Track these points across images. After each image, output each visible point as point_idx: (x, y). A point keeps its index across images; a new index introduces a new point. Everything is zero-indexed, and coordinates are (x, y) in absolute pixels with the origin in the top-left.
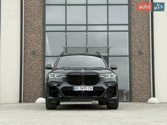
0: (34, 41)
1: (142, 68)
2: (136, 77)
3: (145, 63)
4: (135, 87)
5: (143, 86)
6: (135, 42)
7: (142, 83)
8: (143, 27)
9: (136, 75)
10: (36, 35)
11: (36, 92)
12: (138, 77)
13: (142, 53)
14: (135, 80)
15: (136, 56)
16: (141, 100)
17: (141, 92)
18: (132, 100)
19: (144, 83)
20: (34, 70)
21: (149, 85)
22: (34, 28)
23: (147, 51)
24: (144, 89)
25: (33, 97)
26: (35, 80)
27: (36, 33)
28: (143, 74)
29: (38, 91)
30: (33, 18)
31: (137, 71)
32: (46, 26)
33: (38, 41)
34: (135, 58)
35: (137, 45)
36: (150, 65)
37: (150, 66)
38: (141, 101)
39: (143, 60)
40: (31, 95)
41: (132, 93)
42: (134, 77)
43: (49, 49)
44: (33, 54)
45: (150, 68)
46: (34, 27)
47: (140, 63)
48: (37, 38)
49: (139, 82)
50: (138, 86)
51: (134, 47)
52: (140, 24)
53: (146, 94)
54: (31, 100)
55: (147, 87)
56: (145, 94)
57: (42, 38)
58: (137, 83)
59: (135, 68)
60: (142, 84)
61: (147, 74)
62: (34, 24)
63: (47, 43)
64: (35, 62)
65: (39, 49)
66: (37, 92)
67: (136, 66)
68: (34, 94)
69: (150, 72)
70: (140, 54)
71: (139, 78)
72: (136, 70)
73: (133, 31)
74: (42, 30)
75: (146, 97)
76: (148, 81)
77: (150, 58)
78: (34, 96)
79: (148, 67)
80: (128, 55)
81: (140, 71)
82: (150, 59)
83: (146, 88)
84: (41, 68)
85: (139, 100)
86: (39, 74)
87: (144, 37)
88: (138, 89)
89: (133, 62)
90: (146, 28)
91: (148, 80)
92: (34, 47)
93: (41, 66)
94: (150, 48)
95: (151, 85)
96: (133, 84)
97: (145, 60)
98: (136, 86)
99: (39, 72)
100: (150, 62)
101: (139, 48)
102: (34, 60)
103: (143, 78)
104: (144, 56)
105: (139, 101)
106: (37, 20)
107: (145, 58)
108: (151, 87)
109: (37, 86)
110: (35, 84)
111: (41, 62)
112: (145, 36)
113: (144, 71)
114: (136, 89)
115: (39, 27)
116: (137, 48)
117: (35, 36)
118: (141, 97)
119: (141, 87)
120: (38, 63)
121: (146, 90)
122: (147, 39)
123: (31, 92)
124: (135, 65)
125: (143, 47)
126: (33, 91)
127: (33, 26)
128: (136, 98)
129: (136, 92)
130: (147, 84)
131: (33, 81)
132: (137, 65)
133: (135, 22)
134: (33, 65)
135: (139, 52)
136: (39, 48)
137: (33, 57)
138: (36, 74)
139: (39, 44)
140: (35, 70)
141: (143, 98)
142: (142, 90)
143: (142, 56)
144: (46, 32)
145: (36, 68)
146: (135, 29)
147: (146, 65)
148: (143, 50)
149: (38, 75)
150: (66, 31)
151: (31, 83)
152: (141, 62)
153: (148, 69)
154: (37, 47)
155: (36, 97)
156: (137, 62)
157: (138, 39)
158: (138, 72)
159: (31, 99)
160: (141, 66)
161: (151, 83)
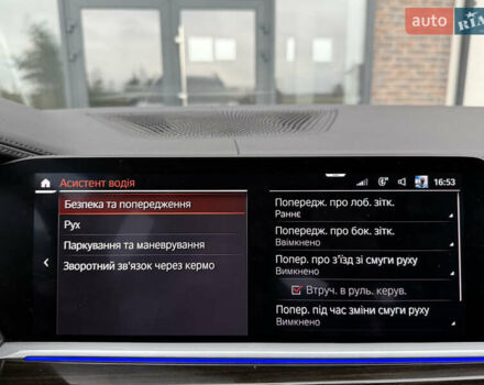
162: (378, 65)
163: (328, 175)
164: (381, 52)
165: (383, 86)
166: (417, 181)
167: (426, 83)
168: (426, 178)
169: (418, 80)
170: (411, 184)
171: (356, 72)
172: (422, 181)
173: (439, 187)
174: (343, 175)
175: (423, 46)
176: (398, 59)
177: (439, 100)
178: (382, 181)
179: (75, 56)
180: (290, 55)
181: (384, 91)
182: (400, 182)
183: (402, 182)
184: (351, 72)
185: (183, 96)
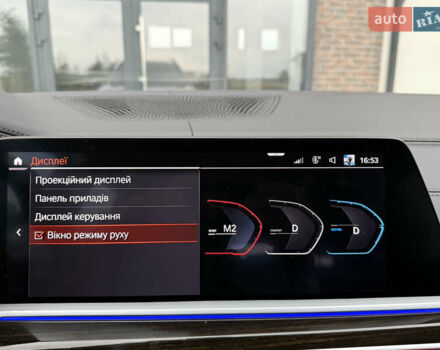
2: (328, 80)
9: (329, 71)
12: (333, 80)
31: (335, 55)
42: (322, 80)
59: (327, 45)
72: (330, 53)
113: (360, 56)
124: (330, 30)
162: (319, 54)
163: (270, 154)
164: (322, 42)
165: (323, 73)
166: (346, 160)
167: (362, 70)
168: (353, 157)
169: (354, 68)
170: (340, 162)
171: (300, 60)
172: (349, 159)
173: (364, 165)
174: (282, 154)
175: (359, 37)
176: (337, 49)
177: (373, 86)
178: (316, 160)
179: (43, 42)
180: (241, 44)
181: (324, 77)
182: (331, 160)
183: (332, 160)
184: (295, 59)
185: (144, 79)
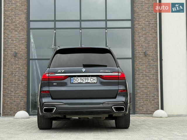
0: (16, 40)
1: (147, 73)
2: (140, 84)
3: (151, 67)
4: (140, 97)
5: (149, 95)
6: (139, 42)
7: (147, 91)
8: (149, 23)
9: (141, 81)
10: (18, 33)
11: (18, 103)
12: (142, 84)
13: (147, 54)
14: (139, 87)
15: (140, 58)
16: (146, 112)
17: (146, 102)
18: (136, 113)
19: (150, 91)
20: (15, 75)
21: (157, 94)
22: (16, 25)
23: (154, 52)
24: (150, 99)
25: (14, 109)
26: (18, 88)
27: (19, 30)
28: (149, 80)
29: (21, 101)
30: (15, 13)
31: (142, 76)
32: (31, 23)
33: (21, 40)
34: (139, 61)
35: (142, 45)
36: (157, 69)
37: (158, 71)
38: (146, 114)
39: (149, 64)
40: (12, 106)
41: (136, 103)
42: (138, 84)
43: (35, 51)
44: (15, 56)
45: (158, 73)
46: (16, 23)
47: (146, 67)
48: (19, 37)
49: (144, 90)
50: (143, 95)
51: (138, 47)
52: (145, 20)
53: (153, 104)
54: (12, 113)
55: (154, 97)
56: (151, 104)
57: (25, 36)
58: (142, 91)
59: (139, 73)
60: (147, 93)
61: (154, 80)
62: (16, 20)
63: (32, 42)
64: (17, 66)
65: (22, 51)
66: (20, 103)
67: (140, 71)
68: (16, 105)
69: (158, 78)
70: (145, 56)
71: (144, 85)
72: (140, 76)
73: (136, 27)
74: (26, 27)
75: (153, 108)
76: (155, 89)
77: (157, 60)
78: (16, 107)
79: (155, 72)
80: (131, 57)
81: (146, 76)
82: (158, 62)
83: (152, 98)
84: (24, 74)
85: (145, 111)
86: (23, 81)
87: (151, 36)
88: (142, 99)
89: (137, 65)
90: (153, 23)
91: (155, 87)
92: (17, 48)
93: (24, 71)
94: (157, 49)
95: (158, 93)
96: (137, 93)
97: (152, 63)
98: (140, 95)
99: (22, 79)
100: (158, 65)
101: (144, 49)
102: (16, 64)
103: (149, 85)
104: (151, 58)
105: (144, 114)
106: (19, 15)
107: (152, 61)
108: (158, 97)
109: (19, 95)
110: (17, 94)
111: (25, 66)
112: (151, 34)
113: (151, 76)
114: (141, 99)
115: (22, 24)
116: (141, 49)
117: (17, 35)
118: (146, 108)
119: (146, 97)
120: (21, 67)
121: (153, 100)
122: (153, 38)
123: (13, 103)
124: (140, 69)
125: (148, 47)
126: (14, 101)
127: (14, 22)
128: (140, 110)
129: (140, 102)
130: (153, 93)
131: (14, 90)
132: (142, 69)
133: (139, 16)
134: (15, 69)
135: (144, 53)
136: (22, 49)
137: (15, 60)
138: (18, 81)
139: (22, 44)
140: (17, 77)
141: (149, 110)
142: (148, 100)
143: (148, 58)
144: (31, 30)
145: (19, 73)
146: (140, 25)
147: (152, 69)
148: (149, 51)
149: (21, 82)
150: (55, 29)
151: (12, 92)
152: (147, 65)
153: (155, 74)
154: (20, 48)
155: (18, 109)
156: (141, 65)
157: (143, 38)
158: (144, 78)
159: (13, 111)
160: (147, 70)
161: (158, 91)
167: (152, 81)
